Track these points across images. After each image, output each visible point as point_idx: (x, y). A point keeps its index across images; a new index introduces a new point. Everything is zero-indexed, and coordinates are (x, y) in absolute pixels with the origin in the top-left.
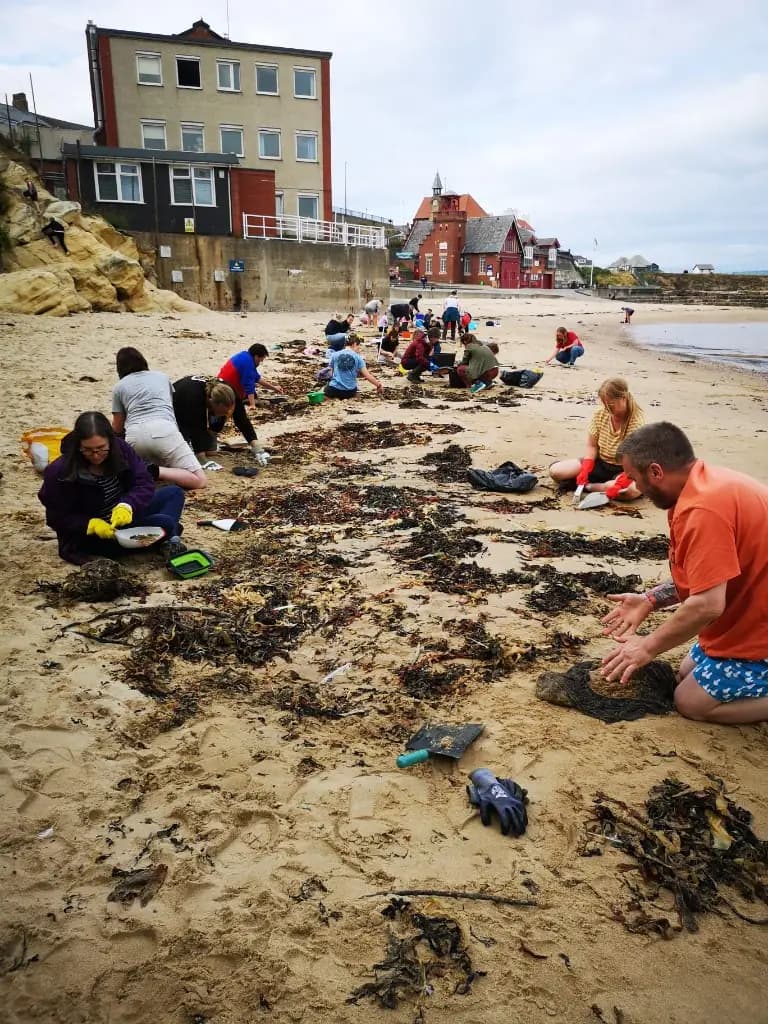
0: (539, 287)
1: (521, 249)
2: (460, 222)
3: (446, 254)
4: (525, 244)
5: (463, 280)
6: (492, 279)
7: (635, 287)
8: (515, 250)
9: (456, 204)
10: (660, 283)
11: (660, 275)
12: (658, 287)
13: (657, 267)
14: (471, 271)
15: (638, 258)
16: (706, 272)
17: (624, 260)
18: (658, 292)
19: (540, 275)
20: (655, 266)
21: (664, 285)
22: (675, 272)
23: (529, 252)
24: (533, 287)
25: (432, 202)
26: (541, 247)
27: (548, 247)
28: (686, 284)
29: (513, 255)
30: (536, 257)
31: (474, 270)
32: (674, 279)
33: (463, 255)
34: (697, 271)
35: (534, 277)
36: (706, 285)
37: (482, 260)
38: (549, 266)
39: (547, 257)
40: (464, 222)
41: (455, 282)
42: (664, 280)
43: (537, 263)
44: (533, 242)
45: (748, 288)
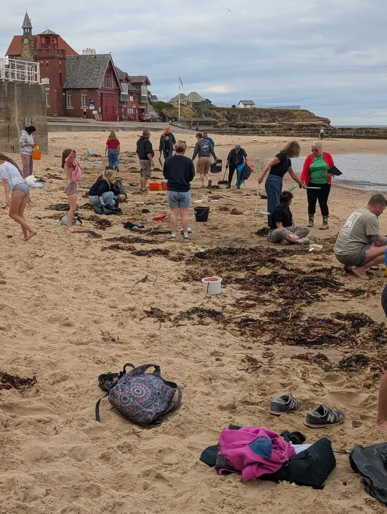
0: (135, 120)
1: (118, 86)
2: (60, 59)
3: (48, 89)
4: (121, 81)
5: (67, 114)
6: (95, 112)
7: (194, 119)
8: (113, 86)
9: (55, 42)
10: (215, 116)
11: (214, 109)
12: (214, 120)
13: (210, 102)
14: (73, 105)
15: (194, 94)
16: (248, 107)
17: (182, 96)
18: (215, 123)
19: (135, 109)
20: (208, 101)
21: (218, 118)
22: (225, 106)
23: (125, 88)
24: (130, 120)
25: (22, 40)
26: (134, 84)
27: (140, 84)
28: (235, 117)
29: (111, 90)
30: (130, 93)
31: (77, 105)
32: (226, 113)
33: (65, 90)
34: (242, 106)
35: (130, 111)
36: (251, 117)
37: (83, 95)
38: (142, 102)
39: (139, 94)
40: (64, 59)
41: (60, 116)
42: (218, 114)
43: (131, 98)
44: (127, 79)
45: (283, 120)
